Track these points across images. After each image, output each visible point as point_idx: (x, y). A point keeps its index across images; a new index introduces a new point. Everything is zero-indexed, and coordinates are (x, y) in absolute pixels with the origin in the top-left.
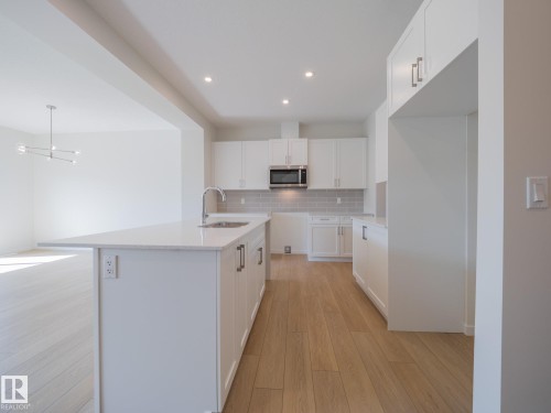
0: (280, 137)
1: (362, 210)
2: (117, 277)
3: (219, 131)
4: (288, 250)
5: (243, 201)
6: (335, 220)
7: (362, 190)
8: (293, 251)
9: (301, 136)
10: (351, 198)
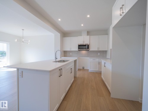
0: (81, 36)
1: (106, 57)
2: (22, 77)
3: (64, 34)
4: (83, 68)
5: (71, 54)
6: (97, 60)
7: (106, 51)
8: (85, 68)
9: (88, 35)
10: (103, 53)
